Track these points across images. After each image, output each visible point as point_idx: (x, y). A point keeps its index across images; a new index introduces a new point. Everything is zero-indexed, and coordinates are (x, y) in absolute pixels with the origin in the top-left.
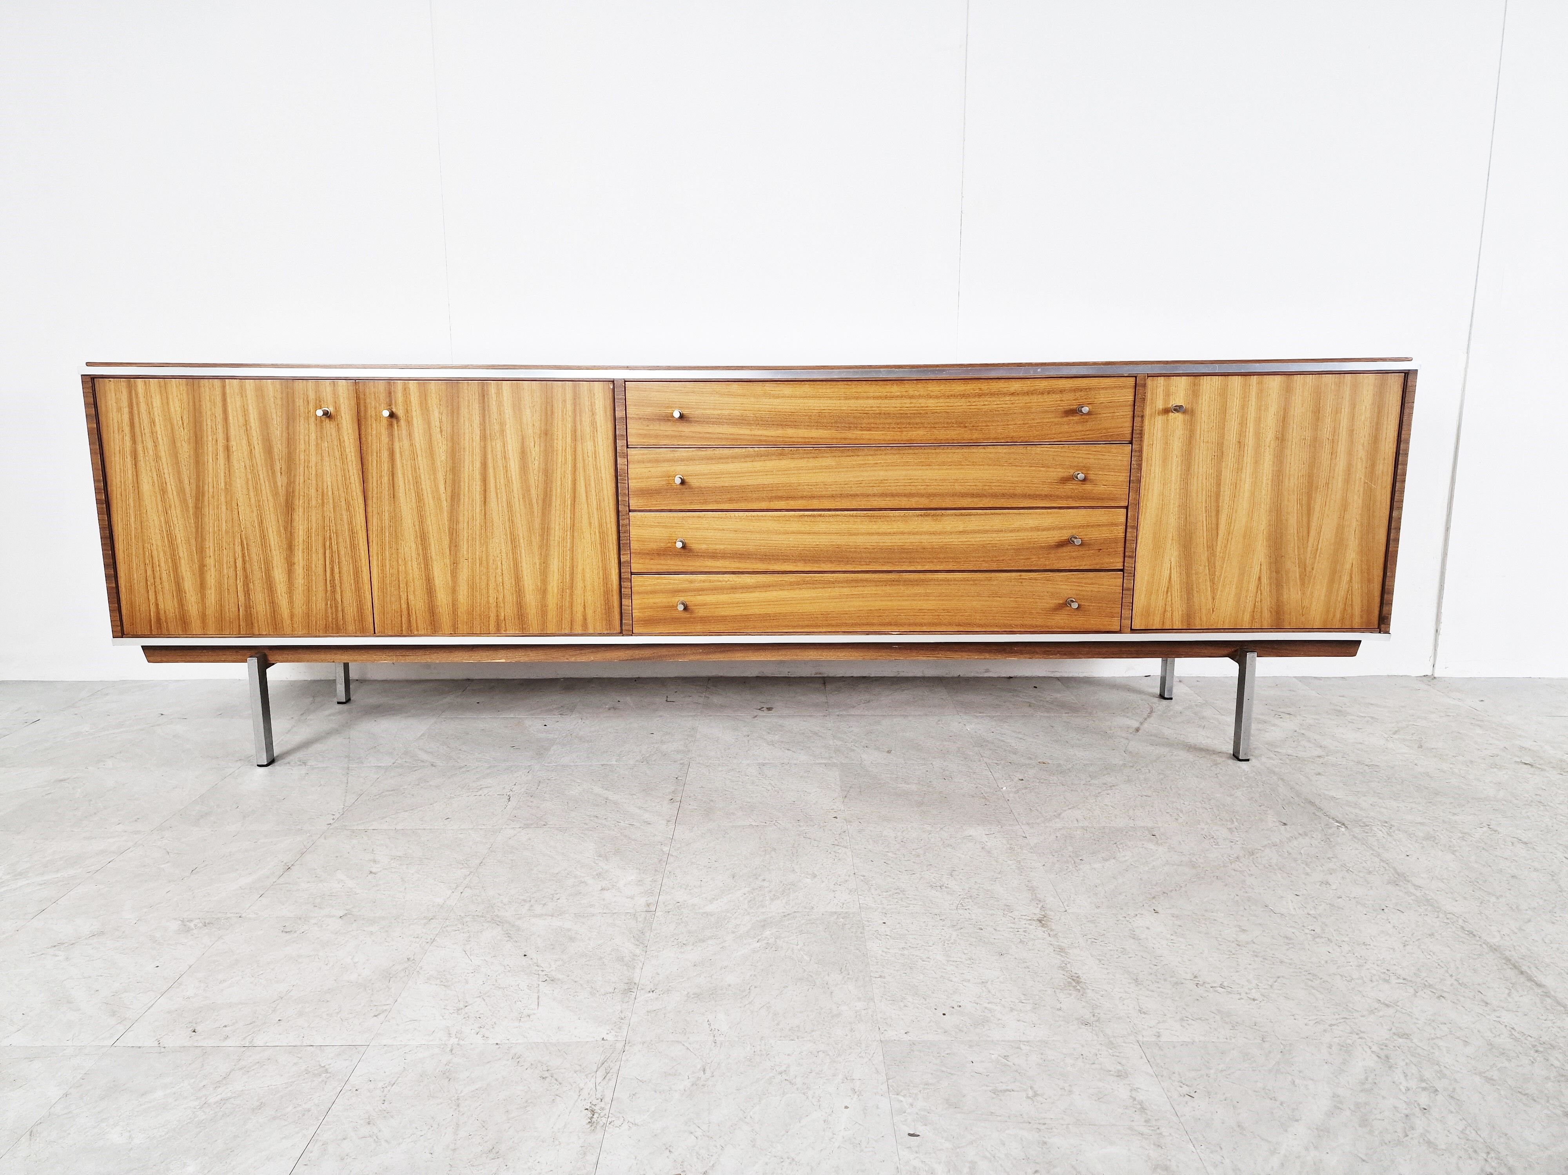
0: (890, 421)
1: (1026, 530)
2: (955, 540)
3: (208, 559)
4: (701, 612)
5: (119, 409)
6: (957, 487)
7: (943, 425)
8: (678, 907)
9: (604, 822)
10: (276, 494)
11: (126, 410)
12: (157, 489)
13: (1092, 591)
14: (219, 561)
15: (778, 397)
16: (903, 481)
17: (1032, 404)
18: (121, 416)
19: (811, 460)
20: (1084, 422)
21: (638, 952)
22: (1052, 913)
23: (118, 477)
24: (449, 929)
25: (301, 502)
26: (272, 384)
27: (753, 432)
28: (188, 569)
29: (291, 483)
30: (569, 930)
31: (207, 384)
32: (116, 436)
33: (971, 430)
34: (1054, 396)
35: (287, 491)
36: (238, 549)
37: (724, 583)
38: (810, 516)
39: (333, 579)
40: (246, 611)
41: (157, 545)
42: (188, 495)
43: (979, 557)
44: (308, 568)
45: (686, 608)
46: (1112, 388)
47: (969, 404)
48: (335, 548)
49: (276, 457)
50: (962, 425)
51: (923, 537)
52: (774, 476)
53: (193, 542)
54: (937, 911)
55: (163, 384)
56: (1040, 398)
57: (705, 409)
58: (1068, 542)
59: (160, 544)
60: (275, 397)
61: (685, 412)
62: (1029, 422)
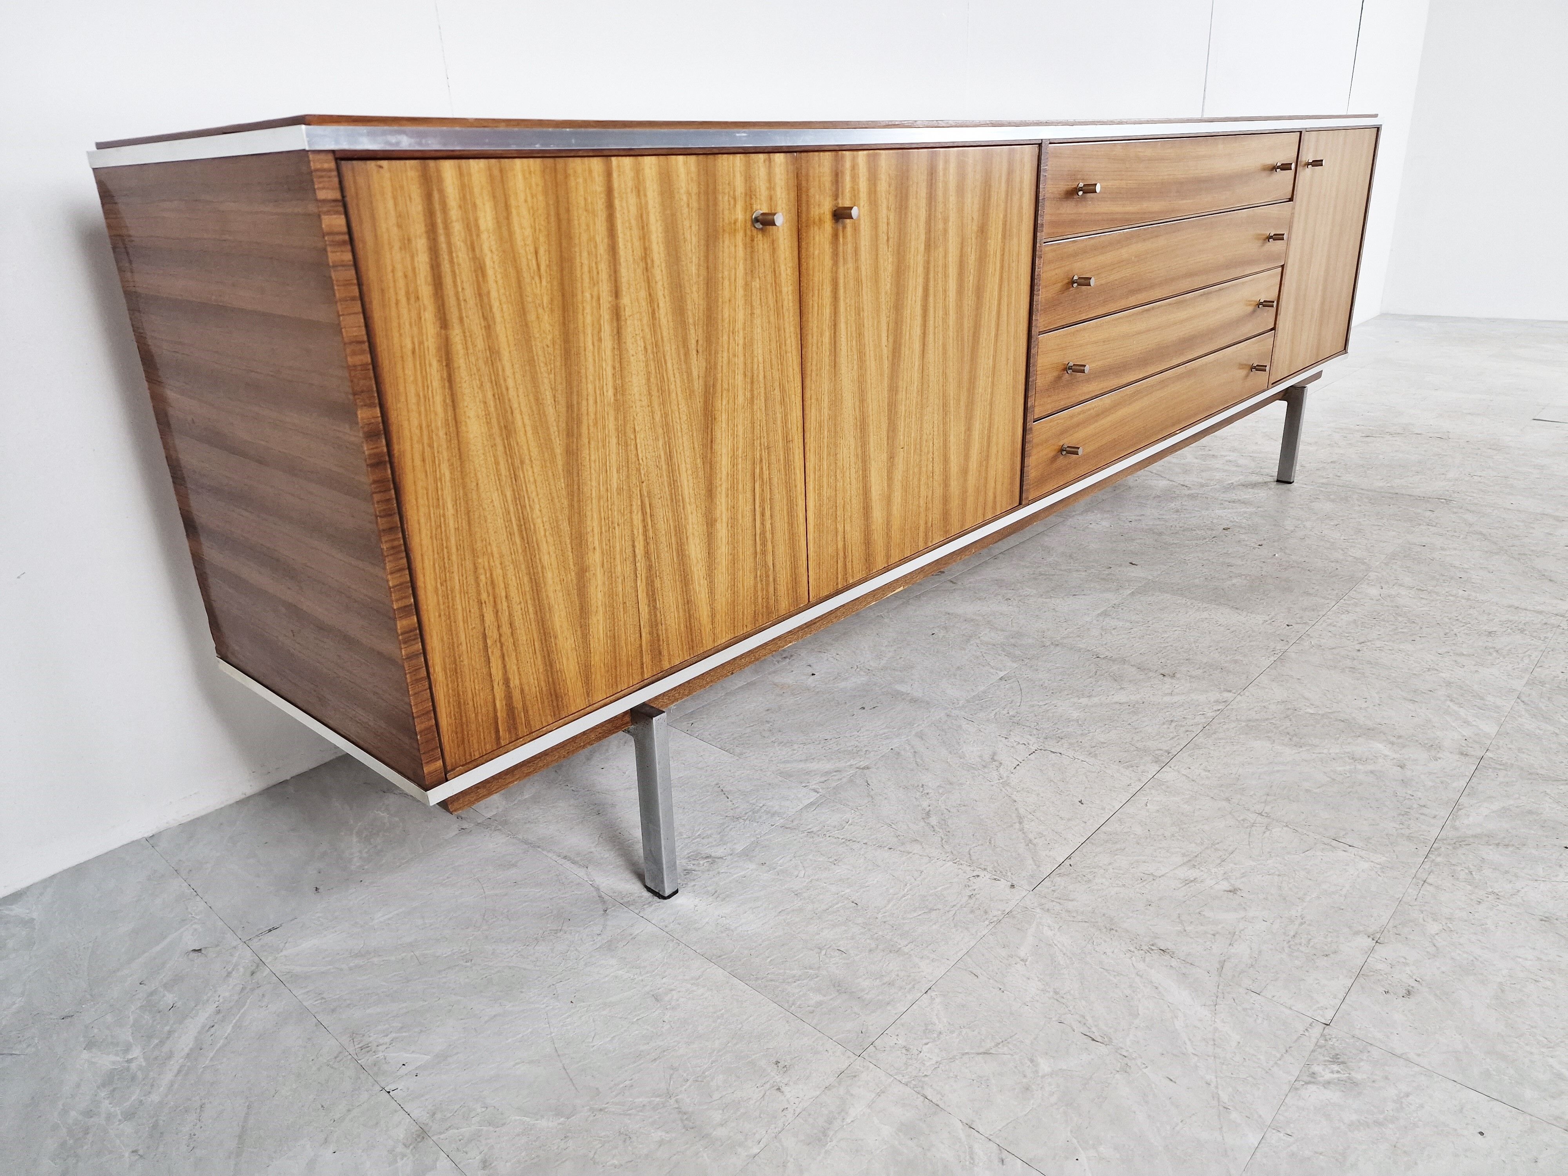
3: (590, 553)
5: (406, 243)
10: (690, 393)
11: (421, 244)
12: (496, 430)
14: (609, 554)
18: (412, 257)
23: (414, 415)
25: (724, 403)
26: (685, 163)
28: (558, 588)
29: (711, 369)
31: (579, 171)
32: (404, 311)
35: (705, 382)
36: (637, 518)
39: (763, 533)
40: (651, 633)
41: (501, 556)
42: (553, 429)
44: (733, 522)
48: (766, 476)
49: (691, 321)
53: (565, 526)
55: (496, 172)
59: (505, 550)
60: (689, 194)
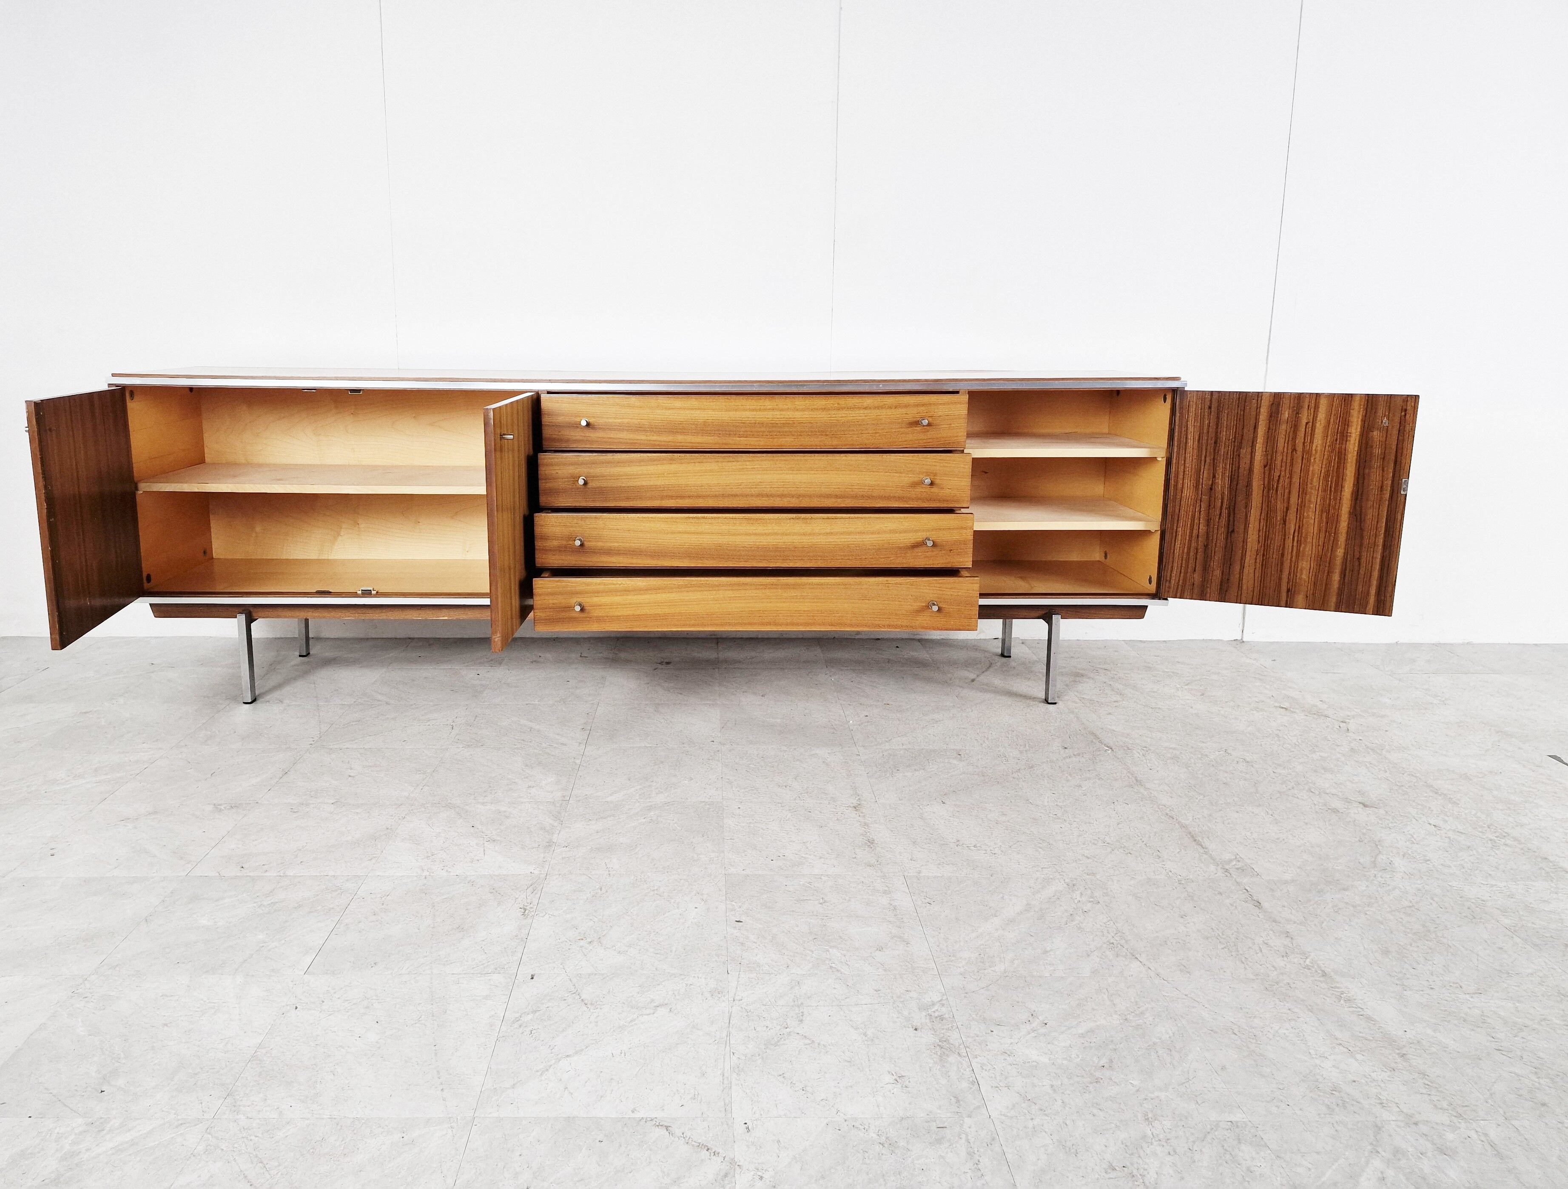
0: (763, 429)
1: (885, 532)
2: (821, 540)
4: (596, 613)
6: (823, 490)
7: (808, 433)
8: (586, 798)
9: (529, 743)
13: (952, 595)
15: (669, 409)
16: (776, 484)
17: (882, 417)
19: (697, 464)
20: (925, 432)
21: (556, 824)
22: (866, 803)
24: (414, 811)
27: (649, 438)
30: (505, 812)
33: (831, 437)
34: (900, 410)
37: (618, 586)
38: (694, 518)
43: (846, 556)
45: (582, 610)
46: (948, 404)
47: (829, 416)
50: (824, 433)
51: (795, 537)
52: (665, 478)
54: (780, 801)
56: (889, 412)
57: (607, 418)
58: (922, 544)
61: (591, 420)
62: (880, 431)
